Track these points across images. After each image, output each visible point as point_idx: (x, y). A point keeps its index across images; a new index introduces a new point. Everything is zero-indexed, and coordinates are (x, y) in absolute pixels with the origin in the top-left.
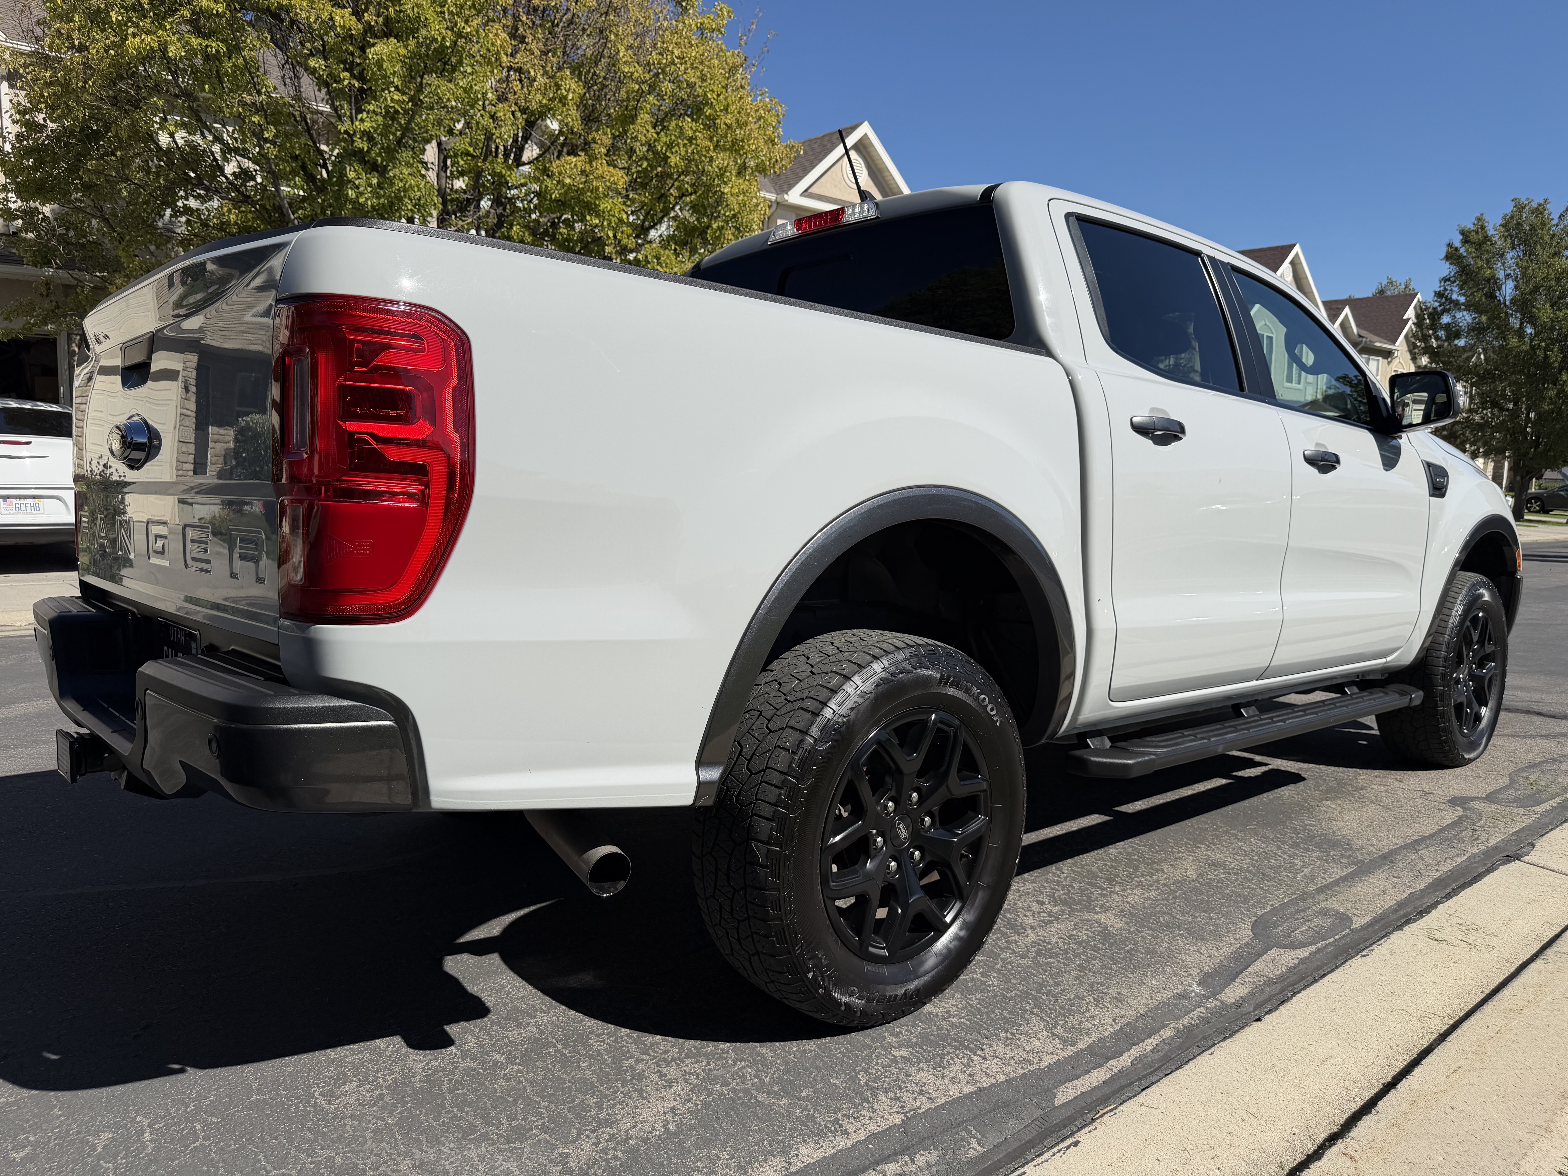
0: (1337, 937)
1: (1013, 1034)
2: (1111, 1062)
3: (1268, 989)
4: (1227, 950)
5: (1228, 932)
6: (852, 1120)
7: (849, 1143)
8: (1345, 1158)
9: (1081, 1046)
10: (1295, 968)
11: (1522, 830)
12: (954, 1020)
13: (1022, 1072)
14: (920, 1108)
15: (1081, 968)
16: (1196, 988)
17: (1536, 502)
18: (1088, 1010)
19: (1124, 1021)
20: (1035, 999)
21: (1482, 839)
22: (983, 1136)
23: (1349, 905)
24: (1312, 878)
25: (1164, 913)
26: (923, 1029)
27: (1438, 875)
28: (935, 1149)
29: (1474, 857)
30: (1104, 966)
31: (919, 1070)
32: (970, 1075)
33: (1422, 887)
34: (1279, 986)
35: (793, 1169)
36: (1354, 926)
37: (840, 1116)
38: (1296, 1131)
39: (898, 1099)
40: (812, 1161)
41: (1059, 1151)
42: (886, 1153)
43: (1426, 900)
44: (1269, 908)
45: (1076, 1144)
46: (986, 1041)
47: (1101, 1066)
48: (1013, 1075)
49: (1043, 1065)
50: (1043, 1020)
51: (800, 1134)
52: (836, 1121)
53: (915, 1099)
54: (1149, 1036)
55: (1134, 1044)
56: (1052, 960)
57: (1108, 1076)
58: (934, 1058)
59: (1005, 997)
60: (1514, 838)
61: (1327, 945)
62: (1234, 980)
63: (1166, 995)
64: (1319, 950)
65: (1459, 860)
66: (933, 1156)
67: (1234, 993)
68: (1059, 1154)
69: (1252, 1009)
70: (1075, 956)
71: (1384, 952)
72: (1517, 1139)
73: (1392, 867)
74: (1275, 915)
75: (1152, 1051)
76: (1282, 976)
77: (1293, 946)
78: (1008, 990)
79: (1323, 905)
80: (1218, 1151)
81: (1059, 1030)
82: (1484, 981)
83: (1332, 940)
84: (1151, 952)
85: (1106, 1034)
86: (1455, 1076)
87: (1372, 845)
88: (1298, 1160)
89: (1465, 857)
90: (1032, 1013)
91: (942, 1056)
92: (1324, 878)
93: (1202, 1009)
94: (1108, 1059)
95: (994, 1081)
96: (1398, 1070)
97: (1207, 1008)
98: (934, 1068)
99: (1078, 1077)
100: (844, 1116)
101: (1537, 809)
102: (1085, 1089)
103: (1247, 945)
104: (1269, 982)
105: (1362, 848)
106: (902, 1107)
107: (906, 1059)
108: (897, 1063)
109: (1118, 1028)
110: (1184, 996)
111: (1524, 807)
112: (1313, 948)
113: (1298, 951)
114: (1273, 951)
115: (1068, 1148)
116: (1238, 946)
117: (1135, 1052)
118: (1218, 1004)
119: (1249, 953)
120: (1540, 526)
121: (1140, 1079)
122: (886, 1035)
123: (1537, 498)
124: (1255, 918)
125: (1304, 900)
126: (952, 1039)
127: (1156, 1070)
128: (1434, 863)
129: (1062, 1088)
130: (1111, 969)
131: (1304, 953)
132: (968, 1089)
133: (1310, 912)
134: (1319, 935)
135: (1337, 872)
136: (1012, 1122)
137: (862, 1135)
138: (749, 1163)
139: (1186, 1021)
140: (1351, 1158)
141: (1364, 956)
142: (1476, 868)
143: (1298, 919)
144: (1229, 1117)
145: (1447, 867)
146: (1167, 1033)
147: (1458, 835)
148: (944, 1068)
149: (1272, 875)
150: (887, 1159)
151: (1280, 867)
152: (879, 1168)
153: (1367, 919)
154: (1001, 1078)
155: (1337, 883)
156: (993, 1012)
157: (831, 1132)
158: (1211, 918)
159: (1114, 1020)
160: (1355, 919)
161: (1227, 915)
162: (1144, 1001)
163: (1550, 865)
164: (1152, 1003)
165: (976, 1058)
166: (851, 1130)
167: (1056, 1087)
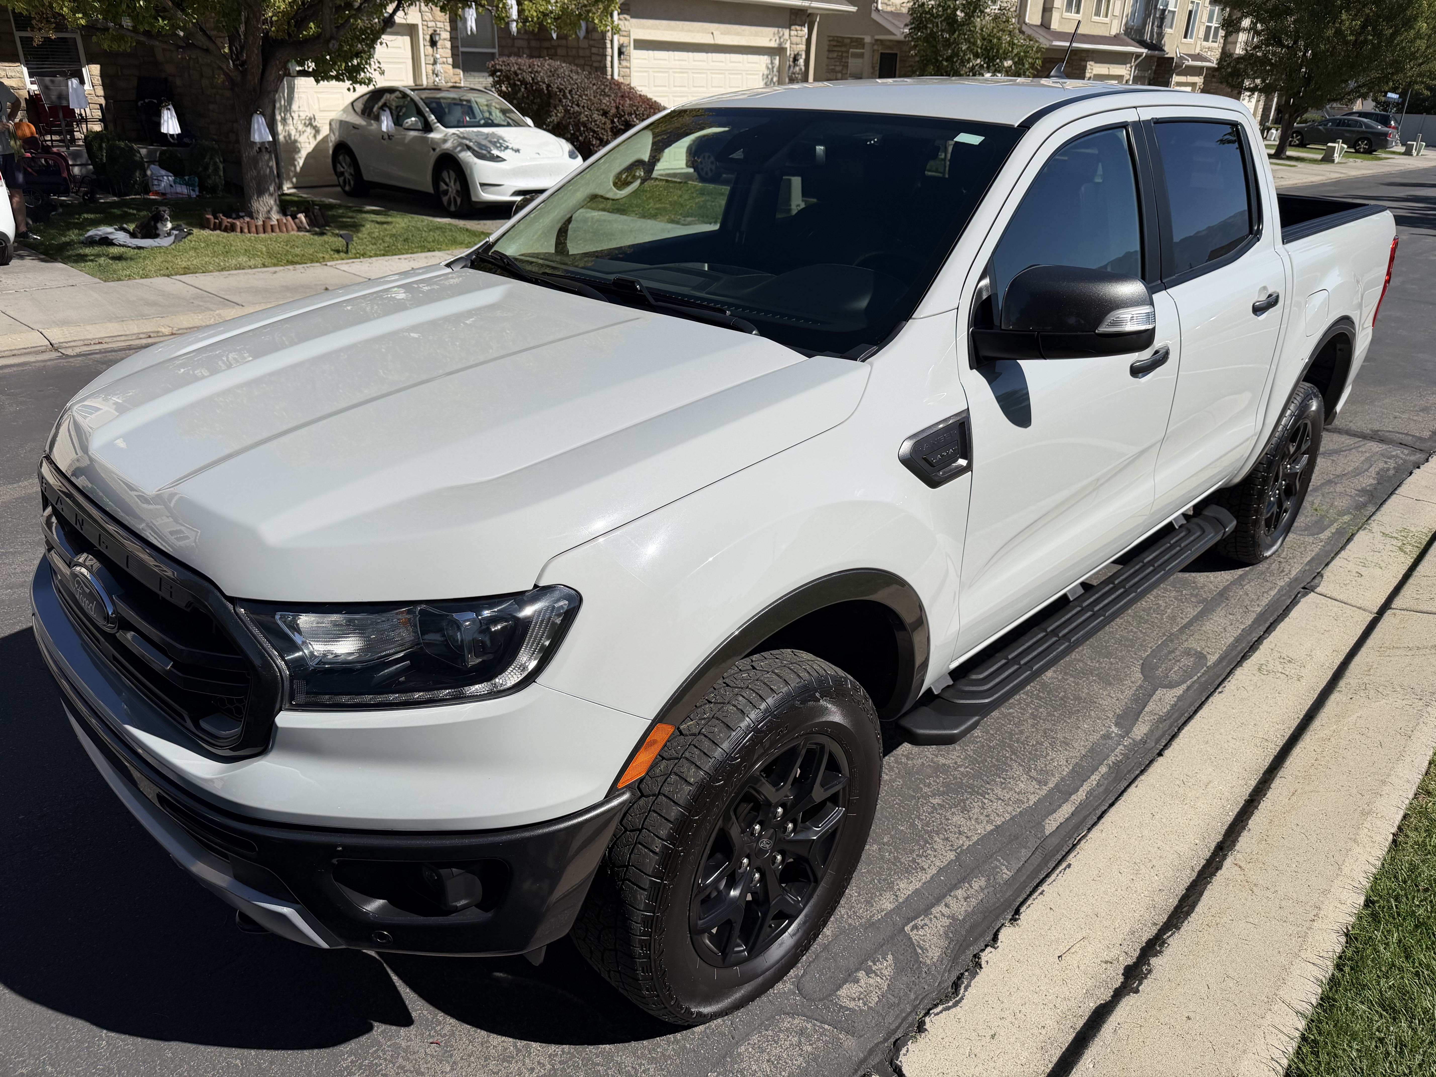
0: (1199, 675)
1: (1004, 779)
2: (1073, 797)
3: (1161, 726)
4: (1129, 693)
5: (1126, 676)
6: (924, 859)
7: (929, 877)
8: (1237, 868)
9: (1051, 785)
10: (1176, 705)
11: (1313, 559)
12: (962, 769)
13: (1018, 810)
14: (963, 845)
15: (1034, 716)
16: (1114, 729)
17: (1297, 136)
18: (1048, 754)
19: (1074, 761)
20: (1010, 746)
21: (1287, 570)
22: (1009, 863)
23: (1203, 644)
24: (1173, 618)
25: (1079, 660)
26: (944, 779)
27: (1259, 609)
28: (983, 876)
29: (1282, 590)
30: (1049, 714)
31: (953, 814)
32: (987, 816)
33: (1250, 622)
34: (1168, 722)
35: (901, 900)
36: (1209, 664)
37: (915, 856)
38: (1197, 841)
39: (947, 839)
40: (910, 893)
41: (1060, 872)
42: (954, 882)
43: (1254, 635)
44: (1149, 651)
45: (1069, 866)
46: (988, 786)
47: (1067, 800)
48: (1014, 813)
49: (1031, 803)
50: (1021, 765)
51: (895, 873)
52: (914, 861)
53: (958, 838)
54: (1093, 774)
55: (1084, 781)
56: (1011, 710)
57: (1074, 809)
58: (959, 804)
59: (990, 747)
60: (1307, 568)
61: (1194, 683)
62: (1137, 720)
63: (1095, 737)
64: (1189, 688)
65: (1273, 593)
66: (983, 882)
67: (1140, 730)
68: (1061, 874)
69: (1153, 744)
70: (1027, 706)
71: (1233, 688)
72: (1338, 849)
73: (1227, 605)
74: (1155, 658)
75: (1097, 785)
76: (1168, 712)
77: (1171, 686)
78: (990, 741)
79: (1186, 645)
80: (1154, 862)
81: (1033, 773)
82: (1298, 707)
83: (1196, 678)
84: (1078, 698)
85: (1065, 773)
86: (1294, 798)
87: (1211, 582)
88: (1202, 864)
89: (1276, 590)
90: (1011, 759)
91: (964, 801)
92: (1182, 618)
93: (1121, 747)
94: (1071, 794)
95: (1003, 820)
96: (1252, 788)
97: (1125, 746)
98: (962, 812)
99: (1055, 811)
100: (917, 855)
101: (1322, 536)
102: (1062, 820)
103: (1141, 687)
104: (1161, 720)
105: (1204, 586)
106: (952, 845)
107: (942, 806)
108: (936, 809)
109: (1071, 768)
110: (1107, 736)
111: (1313, 535)
112: (1184, 687)
113: (1175, 690)
114: (1158, 692)
115: (1065, 869)
116: (1135, 688)
117: (1086, 787)
118: (1131, 741)
119: (1143, 694)
120: (1299, 165)
121: (1094, 810)
122: (921, 786)
123: (1298, 132)
124: (1142, 661)
125: (1172, 641)
126: (966, 786)
127: (1103, 801)
128: (1255, 597)
129: (1047, 821)
130: (1054, 716)
131: (1179, 691)
132: (990, 828)
133: (1178, 653)
134: (1187, 674)
135: (1192, 612)
136: (1023, 850)
137: (934, 871)
138: (872, 898)
139: (1112, 758)
140: (1240, 867)
141: (1220, 692)
142: (1285, 600)
143: (1170, 660)
144: (1156, 836)
145: (1265, 601)
146: (1103, 769)
147: (1269, 568)
148: (968, 811)
149: (1146, 617)
150: (955, 887)
151: (1150, 608)
152: (952, 894)
153: (1217, 656)
154: (1008, 817)
155: (1190, 623)
156: (986, 761)
157: (914, 869)
158: (1112, 664)
159: (1067, 761)
160: (1209, 656)
161: (1122, 659)
162: (1082, 743)
163: (1335, 595)
164: (1089, 744)
165: (986, 801)
166: (926, 867)
167: (1043, 820)
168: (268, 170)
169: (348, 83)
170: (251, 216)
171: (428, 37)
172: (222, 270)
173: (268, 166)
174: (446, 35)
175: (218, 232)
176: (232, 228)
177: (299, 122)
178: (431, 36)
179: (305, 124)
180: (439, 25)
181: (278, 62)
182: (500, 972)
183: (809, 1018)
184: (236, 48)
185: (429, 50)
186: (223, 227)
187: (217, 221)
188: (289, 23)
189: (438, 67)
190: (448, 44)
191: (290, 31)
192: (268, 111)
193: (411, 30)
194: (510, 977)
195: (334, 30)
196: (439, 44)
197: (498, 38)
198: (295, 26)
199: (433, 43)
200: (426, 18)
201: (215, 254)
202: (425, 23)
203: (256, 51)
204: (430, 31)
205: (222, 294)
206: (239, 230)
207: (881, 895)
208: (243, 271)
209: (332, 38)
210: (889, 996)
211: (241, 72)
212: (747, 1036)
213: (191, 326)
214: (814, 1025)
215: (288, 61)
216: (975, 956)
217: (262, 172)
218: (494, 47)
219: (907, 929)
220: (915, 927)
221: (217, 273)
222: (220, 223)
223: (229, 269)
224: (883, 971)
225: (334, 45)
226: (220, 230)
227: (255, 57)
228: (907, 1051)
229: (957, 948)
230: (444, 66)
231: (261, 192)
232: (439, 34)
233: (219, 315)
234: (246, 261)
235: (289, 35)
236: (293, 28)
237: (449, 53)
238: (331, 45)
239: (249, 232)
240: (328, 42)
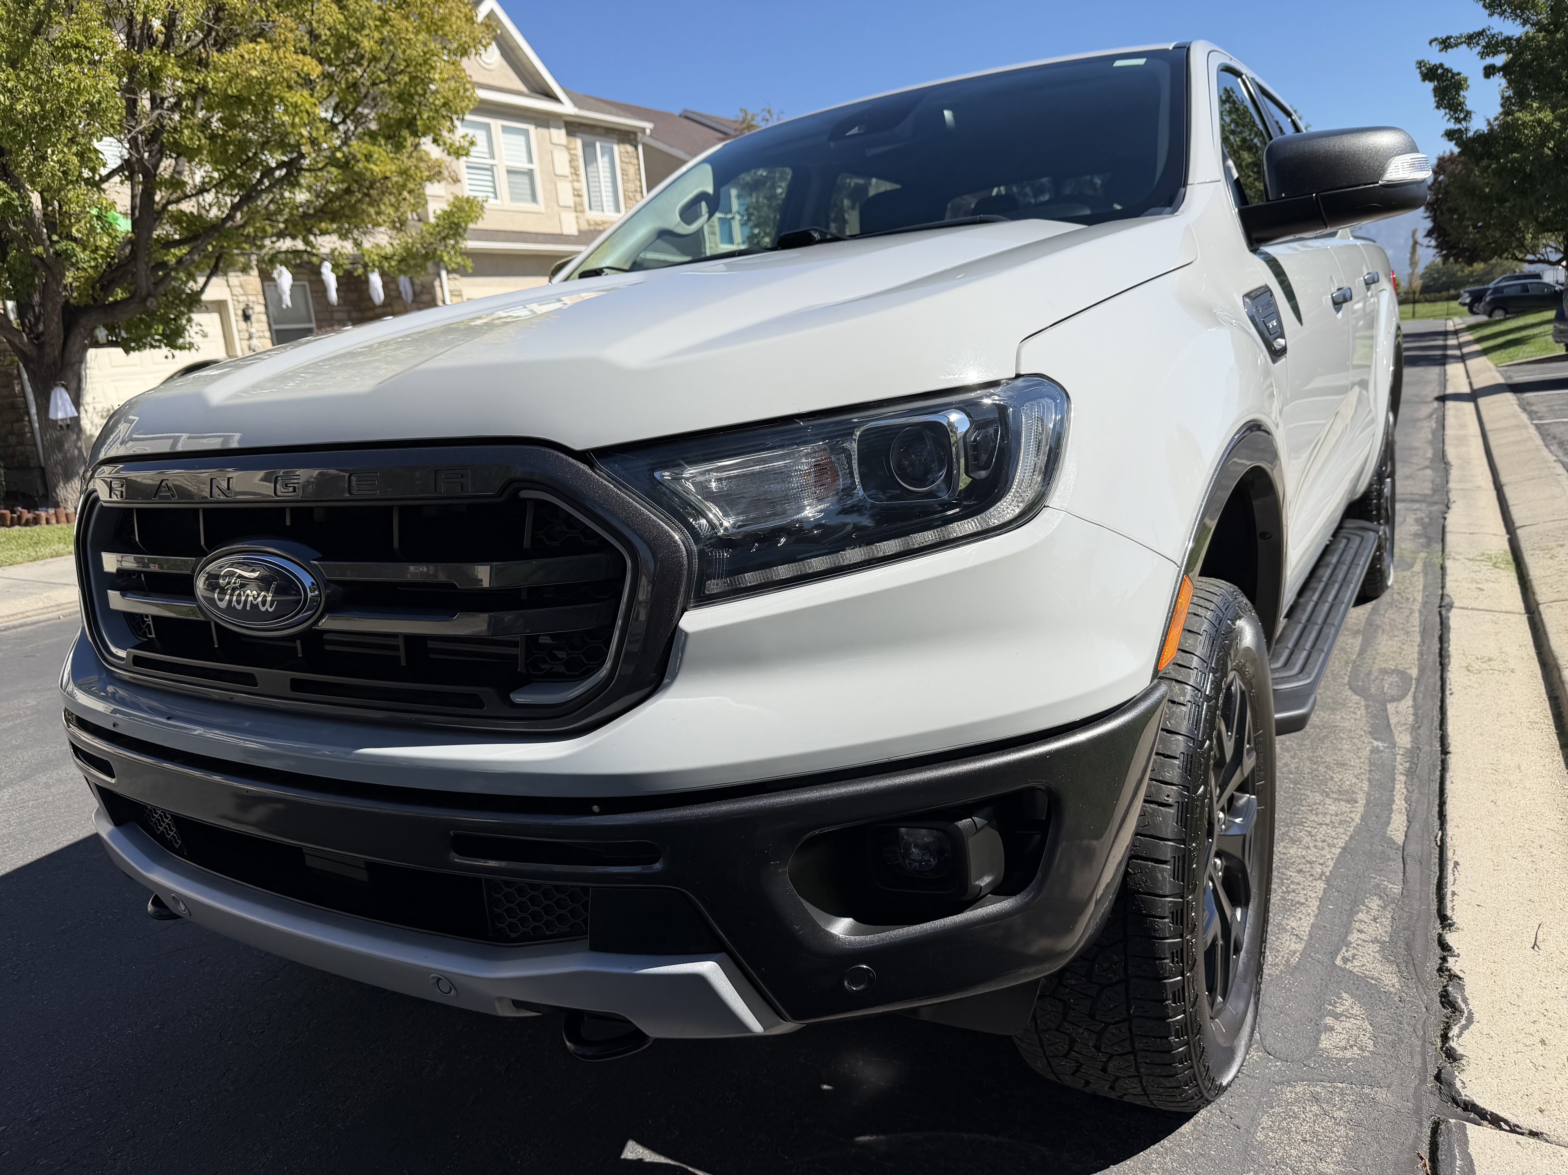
0: (1413, 689)
2: (1395, 807)
3: (1421, 732)
4: (1361, 713)
5: (1344, 700)
6: (1292, 894)
7: (1314, 909)
9: (1362, 801)
10: (1418, 714)
11: (1425, 587)
13: (1351, 830)
14: (1323, 873)
16: (1377, 743)
18: (1332, 777)
19: (1364, 777)
21: (1411, 598)
22: (1388, 878)
23: (1393, 663)
27: (1417, 629)
28: (1372, 896)
29: (1422, 612)
32: (1323, 842)
33: (1419, 639)
34: (1425, 730)
35: (1305, 938)
36: (1414, 677)
39: (1301, 871)
40: (1309, 929)
41: (1453, 871)
42: (1347, 908)
43: (1433, 648)
45: (1456, 863)
46: (1298, 816)
47: (1391, 811)
48: (1349, 833)
49: (1357, 821)
52: (1284, 899)
53: (1311, 868)
54: (1394, 784)
55: (1393, 791)
57: (1405, 816)
58: (1283, 837)
60: (1428, 593)
61: (1416, 693)
62: (1391, 732)
63: (1365, 754)
64: (1415, 698)
66: (1377, 901)
67: (1404, 739)
68: (1457, 873)
69: (1429, 748)
71: (1458, 688)
73: (1384, 630)
74: (1357, 681)
75: (1408, 792)
76: (1418, 723)
77: (1397, 700)
79: (1376, 667)
81: (1334, 795)
85: (1366, 789)
89: (1417, 613)
93: (1399, 756)
94: (1390, 806)
95: (1344, 841)
97: (1402, 755)
99: (1389, 823)
100: (1283, 893)
101: (1415, 570)
102: (1403, 828)
103: (1367, 705)
104: (1416, 727)
109: (1367, 784)
110: (1376, 751)
111: (1406, 570)
112: (1410, 698)
113: (1404, 702)
114: (1389, 706)
115: (1455, 867)
116: (1363, 708)
117: (1399, 797)
118: (1404, 750)
119: (1376, 710)
121: (1429, 814)
124: (1347, 687)
125: (1360, 666)
127: (1430, 803)
129: (1390, 832)
131: (1408, 702)
132: (1336, 851)
133: (1375, 674)
134: (1402, 688)
135: (1354, 642)
136: (1391, 863)
137: (1315, 903)
139: (1400, 767)
141: (1451, 694)
142: (1433, 619)
143: (1374, 680)
146: (1401, 778)
150: (1352, 913)
152: (1356, 919)
153: (1417, 671)
154: (1346, 837)
155: (1364, 649)
159: (1358, 778)
160: (1410, 671)
161: (1327, 689)
162: (1357, 761)
163: (1475, 606)
164: (1365, 761)
165: (1309, 829)
166: (1303, 901)
167: (1385, 833)
168: (76, 452)
169: (165, 350)
170: (56, 505)
171: (240, 313)
172: (35, 560)
173: (76, 447)
174: (259, 308)
175: (17, 527)
176: (36, 521)
177: (95, 415)
178: (244, 311)
179: (102, 416)
180: (252, 298)
181: (82, 330)
182: (865, 1134)
183: (1311, 1081)
184: (29, 321)
185: (243, 325)
186: (24, 521)
187: (15, 515)
188: (93, 288)
189: (255, 342)
190: (264, 318)
191: (95, 295)
192: (73, 385)
193: (220, 306)
194: (882, 1137)
195: (152, 287)
196: (253, 318)
197: (315, 312)
198: (101, 289)
199: (246, 317)
200: (235, 292)
201: (20, 547)
202: (235, 298)
203: (56, 319)
204: (242, 306)
205: (43, 579)
206: (44, 521)
207: (1278, 938)
208: (63, 558)
209: (149, 295)
210: (1383, 1035)
211: (37, 345)
212: (1254, 1121)
213: (14, 612)
214: (1324, 1087)
215: (94, 328)
216: (1440, 970)
217: (68, 455)
218: (310, 322)
219: (1338, 962)
220: (1345, 960)
221: (30, 564)
222: (19, 517)
223: (44, 557)
224: (1351, 1011)
225: (152, 303)
226: (20, 524)
227: (54, 326)
228: (1463, 1083)
229: (1412, 968)
230: (261, 340)
231: (68, 477)
232: (252, 308)
233: (48, 597)
234: (63, 549)
235: (95, 300)
236: (99, 292)
237: (265, 326)
238: (148, 304)
239: (58, 522)
240: (144, 300)
